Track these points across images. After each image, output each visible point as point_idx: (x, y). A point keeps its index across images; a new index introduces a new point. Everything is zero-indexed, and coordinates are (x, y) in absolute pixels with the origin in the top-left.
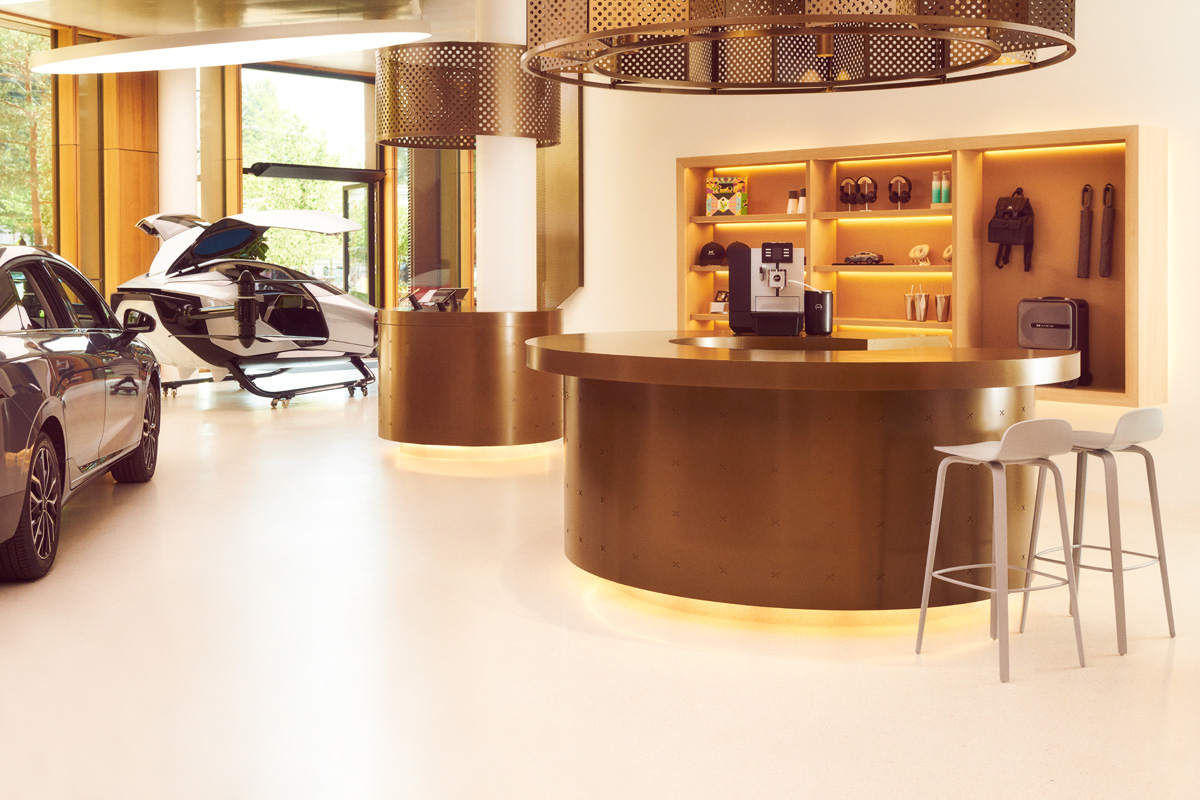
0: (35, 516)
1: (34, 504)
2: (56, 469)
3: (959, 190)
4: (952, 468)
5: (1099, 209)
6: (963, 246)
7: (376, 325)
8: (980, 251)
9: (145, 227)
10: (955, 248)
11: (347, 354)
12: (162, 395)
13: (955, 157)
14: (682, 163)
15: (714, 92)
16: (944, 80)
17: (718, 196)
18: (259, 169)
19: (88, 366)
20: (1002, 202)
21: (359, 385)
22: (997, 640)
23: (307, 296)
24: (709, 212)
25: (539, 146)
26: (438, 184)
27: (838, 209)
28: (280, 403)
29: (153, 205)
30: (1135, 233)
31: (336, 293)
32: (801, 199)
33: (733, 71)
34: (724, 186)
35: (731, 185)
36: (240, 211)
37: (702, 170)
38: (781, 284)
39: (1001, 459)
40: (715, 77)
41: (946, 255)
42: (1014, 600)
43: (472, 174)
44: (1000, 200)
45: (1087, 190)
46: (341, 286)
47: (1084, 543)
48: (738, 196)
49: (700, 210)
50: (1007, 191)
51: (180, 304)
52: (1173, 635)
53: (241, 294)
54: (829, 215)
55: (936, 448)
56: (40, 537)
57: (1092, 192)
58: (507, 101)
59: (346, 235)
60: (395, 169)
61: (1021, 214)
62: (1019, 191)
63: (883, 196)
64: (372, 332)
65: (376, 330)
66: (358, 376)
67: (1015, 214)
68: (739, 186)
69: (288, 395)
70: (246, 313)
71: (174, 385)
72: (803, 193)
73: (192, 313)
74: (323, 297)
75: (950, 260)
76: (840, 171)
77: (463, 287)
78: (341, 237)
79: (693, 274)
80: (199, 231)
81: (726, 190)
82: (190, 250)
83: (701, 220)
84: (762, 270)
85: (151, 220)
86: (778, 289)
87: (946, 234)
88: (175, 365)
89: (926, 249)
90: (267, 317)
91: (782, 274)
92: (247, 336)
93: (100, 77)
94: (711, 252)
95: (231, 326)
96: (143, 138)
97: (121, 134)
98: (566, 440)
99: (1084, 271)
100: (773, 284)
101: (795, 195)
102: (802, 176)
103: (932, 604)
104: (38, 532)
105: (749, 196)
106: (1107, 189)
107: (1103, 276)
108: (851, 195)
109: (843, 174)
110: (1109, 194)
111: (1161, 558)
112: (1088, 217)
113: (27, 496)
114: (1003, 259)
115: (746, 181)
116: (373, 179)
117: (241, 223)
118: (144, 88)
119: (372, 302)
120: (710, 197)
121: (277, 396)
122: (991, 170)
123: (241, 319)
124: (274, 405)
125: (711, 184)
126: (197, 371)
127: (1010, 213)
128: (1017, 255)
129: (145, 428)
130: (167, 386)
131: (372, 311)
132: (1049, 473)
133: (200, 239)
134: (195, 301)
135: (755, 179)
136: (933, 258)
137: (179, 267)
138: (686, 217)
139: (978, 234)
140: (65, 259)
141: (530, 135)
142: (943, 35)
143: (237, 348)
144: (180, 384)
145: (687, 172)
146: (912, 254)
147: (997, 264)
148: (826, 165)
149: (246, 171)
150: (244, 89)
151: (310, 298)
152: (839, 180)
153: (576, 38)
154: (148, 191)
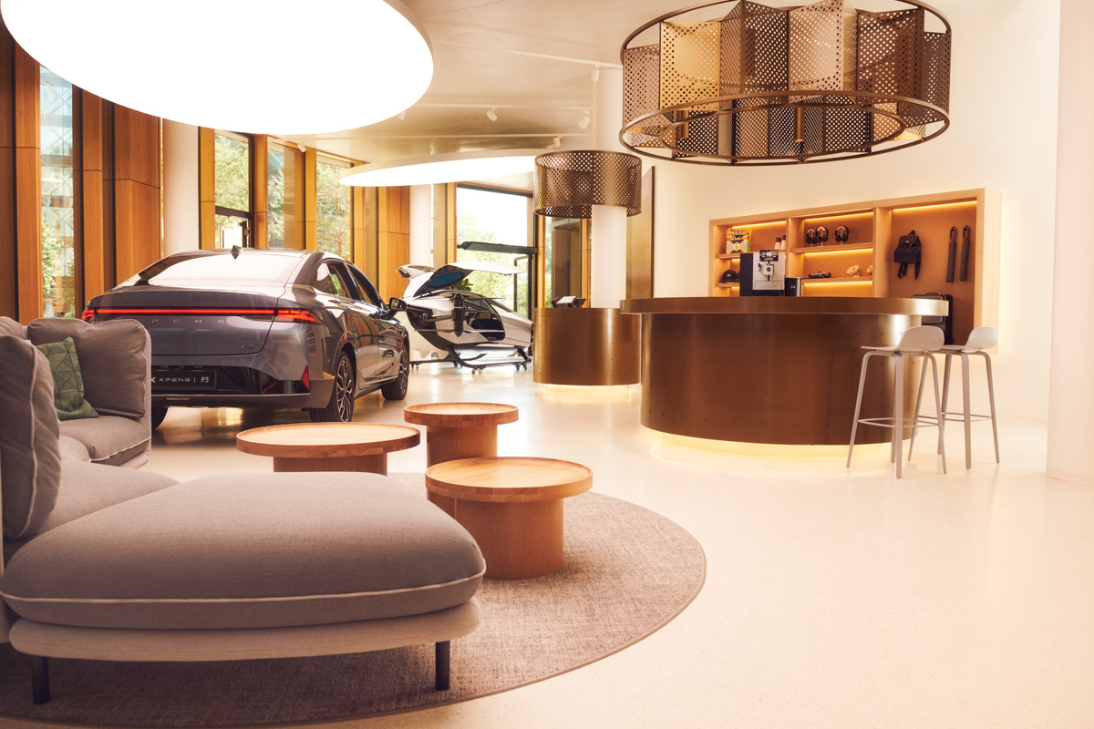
0: (340, 397)
1: (339, 390)
2: (351, 374)
3: (877, 233)
4: (871, 358)
5: (960, 241)
6: (879, 266)
7: (532, 331)
8: (889, 268)
9: (401, 272)
10: (874, 267)
11: (516, 347)
12: (410, 368)
13: (875, 214)
14: (712, 223)
15: (733, 163)
16: (869, 153)
17: (734, 242)
18: (466, 246)
19: (369, 333)
20: (903, 238)
21: (522, 364)
22: (895, 463)
23: (493, 312)
24: (728, 252)
25: (628, 215)
26: (569, 262)
27: (805, 246)
28: (477, 372)
29: (407, 261)
30: (982, 252)
31: (508, 311)
32: (783, 241)
33: (746, 147)
34: (737, 236)
35: (741, 236)
36: (455, 261)
37: (724, 227)
38: (771, 273)
39: (901, 349)
40: (733, 152)
41: (868, 271)
42: (906, 443)
43: (589, 250)
44: (902, 237)
45: (953, 230)
46: (512, 308)
47: (947, 411)
48: (746, 242)
49: (723, 250)
50: (906, 232)
51: (422, 313)
52: (998, 462)
53: (455, 305)
54: (799, 250)
55: (862, 347)
56: (342, 409)
57: (956, 231)
58: (610, 184)
59: (516, 275)
60: (544, 247)
61: (913, 245)
62: (913, 232)
63: (832, 237)
64: (530, 335)
65: (532, 334)
66: (522, 359)
67: (910, 245)
68: (747, 236)
69: (482, 367)
70: (458, 316)
71: (418, 363)
72: (784, 238)
73: (428, 318)
74: (501, 313)
75: (871, 274)
76: (806, 224)
77: (583, 297)
78: (513, 277)
79: (718, 288)
80: (431, 274)
81: (738, 239)
82: (427, 284)
83: (724, 256)
84: (760, 265)
85: (405, 267)
86: (769, 276)
87: (869, 259)
88: (418, 350)
89: (857, 267)
90: (471, 322)
91: (771, 267)
92: (459, 330)
93: (377, 188)
94: (729, 275)
95: (450, 324)
96: (401, 226)
97: (389, 223)
98: (642, 382)
99: (951, 278)
100: (766, 273)
101: (779, 240)
102: (784, 229)
103: (857, 442)
104: (342, 406)
105: (752, 241)
106: (965, 229)
107: (962, 280)
108: (813, 238)
109: (808, 226)
110: (966, 232)
111: (993, 417)
112: (953, 246)
113: (335, 383)
114: (902, 272)
115: (750, 233)
116: (532, 253)
117: (455, 268)
118: (401, 195)
119: (530, 318)
120: (729, 242)
121: (475, 367)
122: (896, 220)
123: (455, 320)
124: (473, 372)
125: (730, 236)
126: (430, 355)
127: (907, 245)
128: (911, 270)
129: (401, 369)
130: (413, 363)
131: (530, 323)
132: (929, 360)
133: (432, 277)
134: (429, 311)
135: (756, 232)
136: (861, 274)
137: (421, 293)
138: (714, 255)
139: (888, 258)
140: (356, 266)
141: (623, 205)
142: (869, 110)
143: (453, 338)
144: (421, 362)
145: (715, 228)
146: (848, 272)
147: (899, 276)
148: (798, 220)
149: (459, 247)
150: (458, 219)
151: (494, 313)
152: (806, 229)
153: (652, 114)
154: (403, 251)
